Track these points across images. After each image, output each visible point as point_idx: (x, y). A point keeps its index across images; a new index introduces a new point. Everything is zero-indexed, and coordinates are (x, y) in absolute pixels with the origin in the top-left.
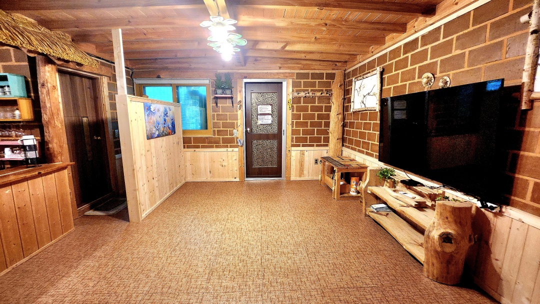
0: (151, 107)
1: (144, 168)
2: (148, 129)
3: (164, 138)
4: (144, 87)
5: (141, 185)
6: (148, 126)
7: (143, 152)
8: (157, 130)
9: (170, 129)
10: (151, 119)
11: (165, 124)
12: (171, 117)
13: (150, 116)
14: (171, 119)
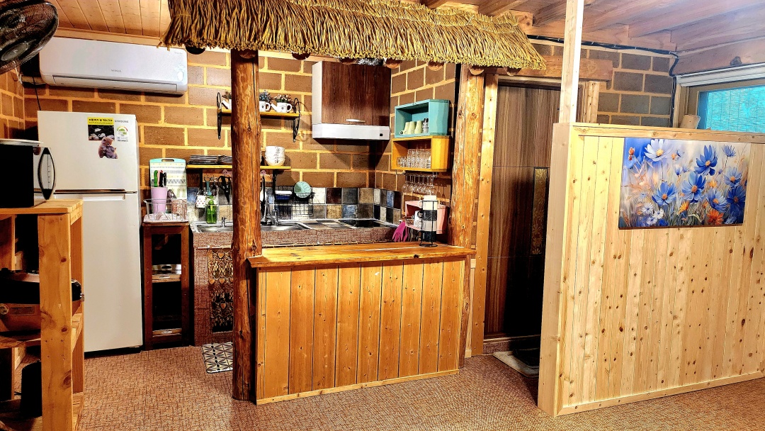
0: (649, 148)
1: (595, 295)
2: (627, 203)
3: (689, 233)
4: (703, 95)
5: (576, 335)
6: (626, 196)
7: (600, 258)
8: (660, 207)
9: (717, 209)
10: (642, 179)
11: (696, 193)
12: (729, 176)
13: (641, 170)
14: (728, 179)
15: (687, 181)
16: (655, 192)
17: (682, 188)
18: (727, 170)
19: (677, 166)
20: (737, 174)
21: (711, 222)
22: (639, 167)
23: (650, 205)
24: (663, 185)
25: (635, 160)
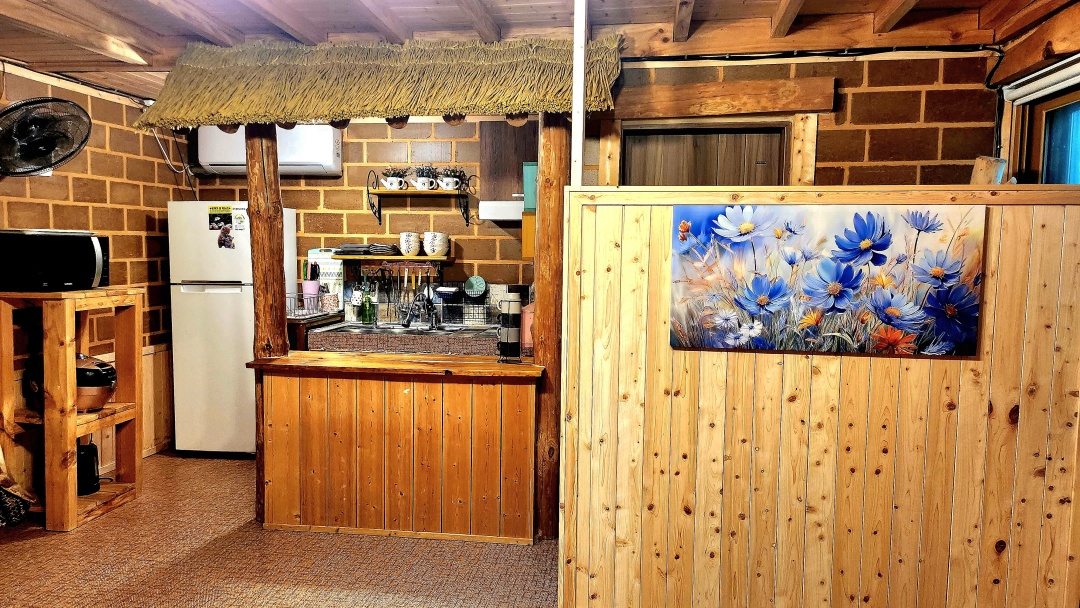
2: (682, 310)
3: (832, 365)
6: (679, 297)
8: (753, 317)
9: (898, 327)
10: (710, 270)
11: (840, 296)
12: (925, 266)
13: (706, 257)
14: (924, 272)
15: (816, 274)
16: (740, 291)
17: (802, 285)
18: (919, 256)
19: (789, 251)
20: (949, 263)
21: (886, 349)
22: (703, 252)
23: (733, 314)
24: (757, 282)
25: (693, 240)
